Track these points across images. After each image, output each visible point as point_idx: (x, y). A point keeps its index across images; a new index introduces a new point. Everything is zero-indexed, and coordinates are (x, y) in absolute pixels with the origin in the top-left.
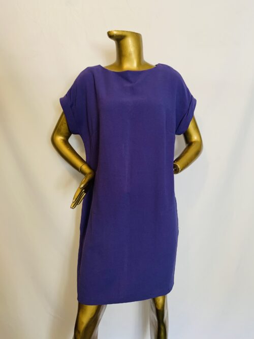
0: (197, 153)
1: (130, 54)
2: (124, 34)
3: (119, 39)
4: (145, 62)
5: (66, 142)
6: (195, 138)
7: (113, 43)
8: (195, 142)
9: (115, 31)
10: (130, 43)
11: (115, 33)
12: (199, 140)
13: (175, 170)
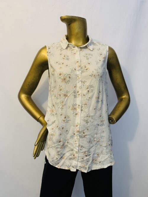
13: (112, 121)
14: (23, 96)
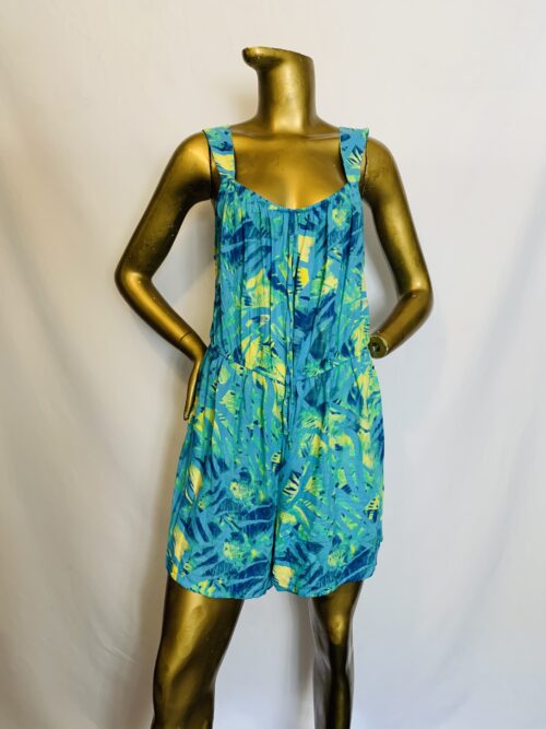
0: (422, 315)
1: (288, 100)
2: (278, 54)
3: (265, 66)
4: (318, 119)
5: (147, 284)
6: (417, 283)
7: (252, 75)
8: (417, 291)
9: (260, 48)
10: (287, 76)
11: (258, 52)
12: (425, 287)
13: (378, 350)
14: (133, 279)
